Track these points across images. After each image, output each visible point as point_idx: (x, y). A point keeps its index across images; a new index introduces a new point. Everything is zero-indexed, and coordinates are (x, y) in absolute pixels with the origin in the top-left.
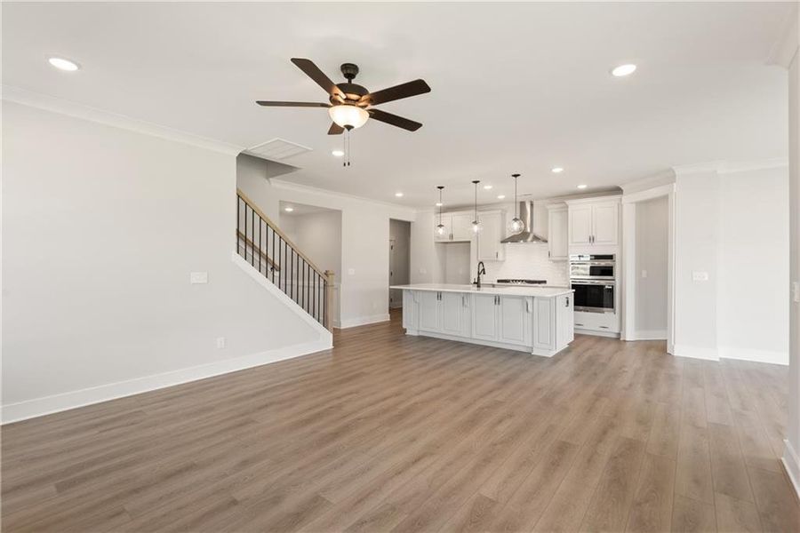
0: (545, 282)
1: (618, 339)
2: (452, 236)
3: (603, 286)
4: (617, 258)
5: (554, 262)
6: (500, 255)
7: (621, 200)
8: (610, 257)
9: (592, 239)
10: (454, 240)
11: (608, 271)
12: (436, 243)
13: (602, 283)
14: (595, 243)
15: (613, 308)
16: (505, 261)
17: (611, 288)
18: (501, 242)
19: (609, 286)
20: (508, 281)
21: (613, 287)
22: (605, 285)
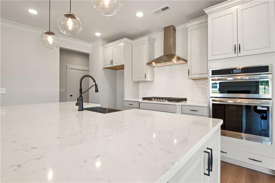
0: (185, 100)
2: (112, 62)
3: (255, 107)
6: (148, 78)
9: (237, 49)
10: (114, 65)
12: (104, 68)
15: (269, 137)
16: (154, 81)
17: (266, 109)
18: (148, 64)
19: (262, 107)
20: (151, 99)
21: (268, 108)
22: (257, 105)
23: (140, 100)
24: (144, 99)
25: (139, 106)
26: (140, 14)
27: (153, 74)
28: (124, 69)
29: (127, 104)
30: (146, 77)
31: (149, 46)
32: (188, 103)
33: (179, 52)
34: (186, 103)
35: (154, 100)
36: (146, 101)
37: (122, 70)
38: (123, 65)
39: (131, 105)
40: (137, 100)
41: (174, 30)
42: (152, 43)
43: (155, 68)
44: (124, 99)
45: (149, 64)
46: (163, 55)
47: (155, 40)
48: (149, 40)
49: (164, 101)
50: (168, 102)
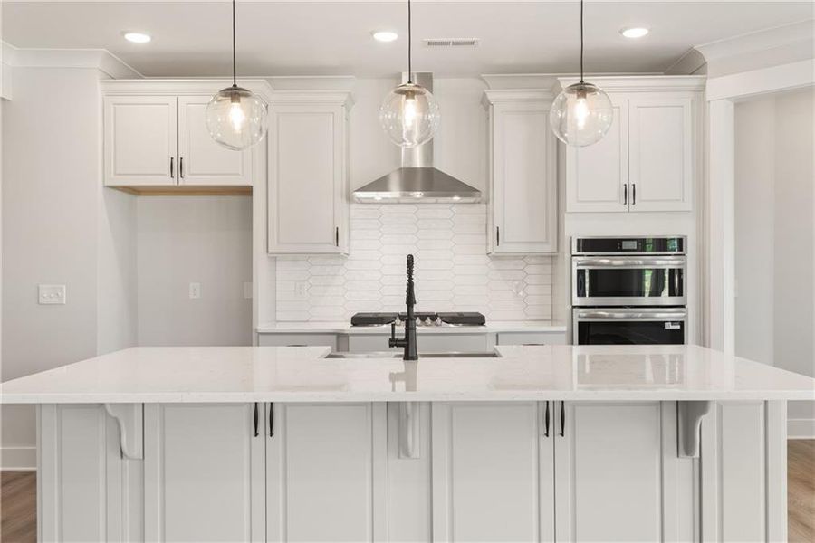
2: (177, 166)
3: (661, 325)
9: (630, 193)
13: (658, 315)
14: (639, 206)
16: (349, 255)
19: (673, 323)
21: (682, 324)
22: (663, 320)
23: (347, 327)
32: (490, 326)
48: (346, 103)
49: (437, 325)
50: (452, 328)
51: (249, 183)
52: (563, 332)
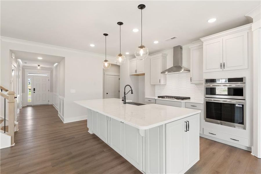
0: (189, 98)
1: (248, 152)
2: (136, 71)
3: (234, 105)
4: (247, 81)
5: (196, 84)
6: (162, 82)
7: (251, 28)
8: (241, 80)
9: (223, 66)
10: (138, 73)
11: (239, 92)
12: (130, 75)
13: (233, 102)
14: (226, 69)
15: (243, 124)
16: (166, 84)
17: (242, 106)
18: (161, 73)
19: (239, 105)
20: (164, 97)
21: (243, 105)
22: (235, 103)
23: (156, 98)
24: (159, 97)
25: (155, 102)
26: (156, 42)
27: (166, 80)
28: (144, 75)
29: (147, 100)
30: (161, 82)
31: (162, 60)
32: (191, 100)
33: (184, 64)
34: (190, 101)
35: (166, 98)
36: (160, 99)
37: (144, 76)
38: (145, 73)
39: (150, 101)
40: (154, 98)
41: (181, 48)
42: (164, 57)
43: (167, 75)
44: (144, 97)
45: (163, 72)
46: (173, 66)
47: (167, 55)
48: (162, 56)
49: (173, 99)
50: (176, 100)
51: (144, 73)
52: (202, 104)
